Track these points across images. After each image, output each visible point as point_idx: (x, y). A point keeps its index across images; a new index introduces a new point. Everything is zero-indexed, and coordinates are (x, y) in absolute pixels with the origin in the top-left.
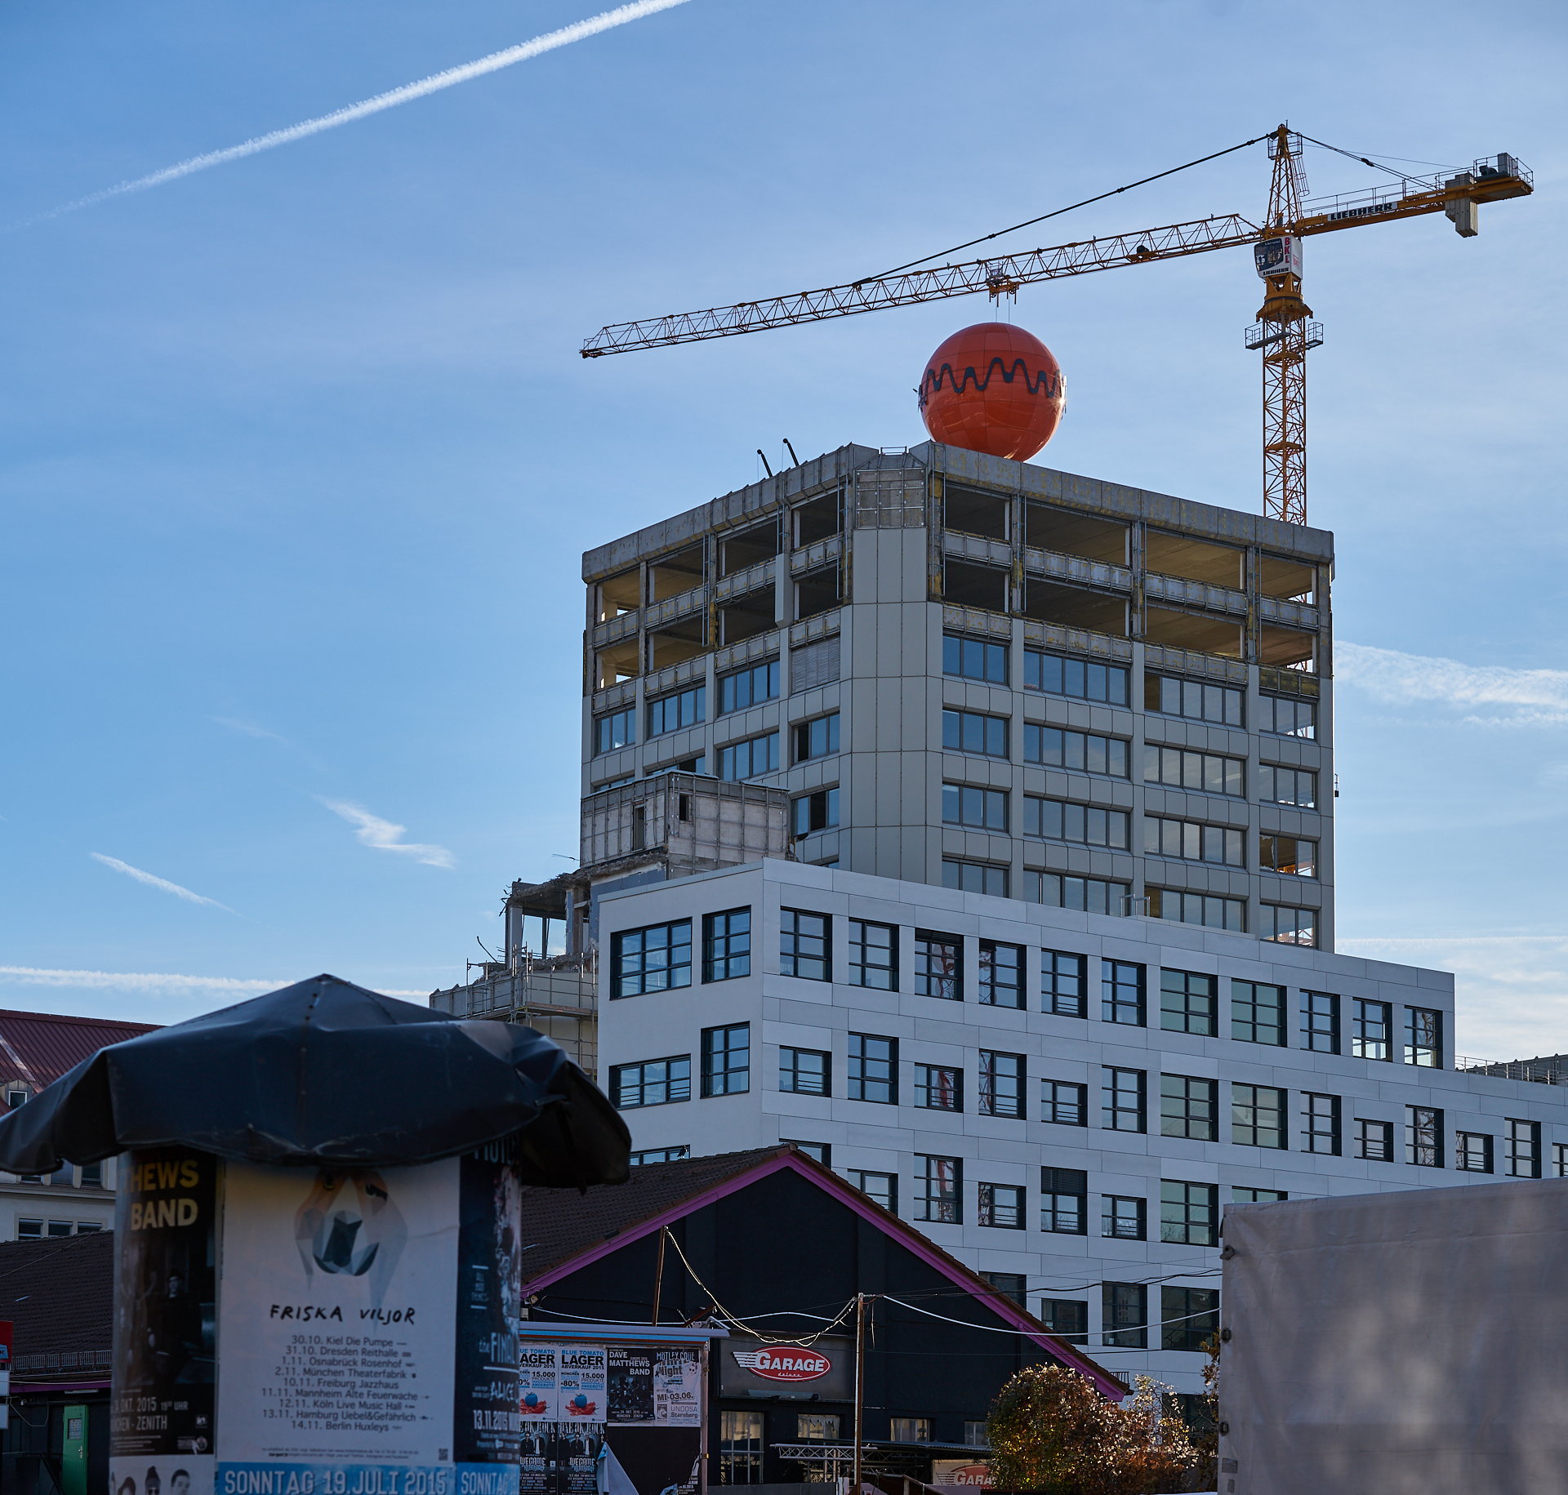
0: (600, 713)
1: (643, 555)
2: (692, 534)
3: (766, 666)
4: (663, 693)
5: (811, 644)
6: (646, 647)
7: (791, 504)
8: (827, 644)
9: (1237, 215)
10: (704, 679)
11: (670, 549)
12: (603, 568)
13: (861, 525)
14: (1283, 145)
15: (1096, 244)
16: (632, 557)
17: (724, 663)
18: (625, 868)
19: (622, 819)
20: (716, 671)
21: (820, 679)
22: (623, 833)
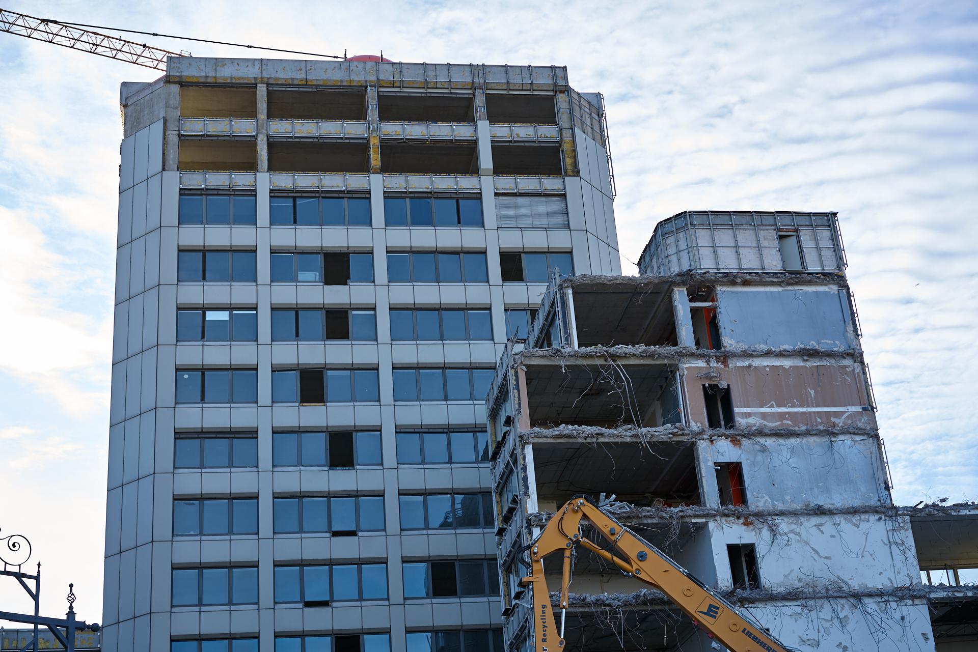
0: (190, 190)
1: (268, 78)
2: (347, 78)
3: (455, 200)
4: (297, 192)
5: (521, 195)
6: (268, 150)
7: (487, 89)
8: (543, 199)
10: (369, 193)
11: (308, 83)
12: (203, 74)
13: (576, 125)
16: (250, 75)
17: (397, 186)
18: (778, 282)
19: (762, 240)
20: (385, 189)
21: (537, 223)
22: (765, 252)
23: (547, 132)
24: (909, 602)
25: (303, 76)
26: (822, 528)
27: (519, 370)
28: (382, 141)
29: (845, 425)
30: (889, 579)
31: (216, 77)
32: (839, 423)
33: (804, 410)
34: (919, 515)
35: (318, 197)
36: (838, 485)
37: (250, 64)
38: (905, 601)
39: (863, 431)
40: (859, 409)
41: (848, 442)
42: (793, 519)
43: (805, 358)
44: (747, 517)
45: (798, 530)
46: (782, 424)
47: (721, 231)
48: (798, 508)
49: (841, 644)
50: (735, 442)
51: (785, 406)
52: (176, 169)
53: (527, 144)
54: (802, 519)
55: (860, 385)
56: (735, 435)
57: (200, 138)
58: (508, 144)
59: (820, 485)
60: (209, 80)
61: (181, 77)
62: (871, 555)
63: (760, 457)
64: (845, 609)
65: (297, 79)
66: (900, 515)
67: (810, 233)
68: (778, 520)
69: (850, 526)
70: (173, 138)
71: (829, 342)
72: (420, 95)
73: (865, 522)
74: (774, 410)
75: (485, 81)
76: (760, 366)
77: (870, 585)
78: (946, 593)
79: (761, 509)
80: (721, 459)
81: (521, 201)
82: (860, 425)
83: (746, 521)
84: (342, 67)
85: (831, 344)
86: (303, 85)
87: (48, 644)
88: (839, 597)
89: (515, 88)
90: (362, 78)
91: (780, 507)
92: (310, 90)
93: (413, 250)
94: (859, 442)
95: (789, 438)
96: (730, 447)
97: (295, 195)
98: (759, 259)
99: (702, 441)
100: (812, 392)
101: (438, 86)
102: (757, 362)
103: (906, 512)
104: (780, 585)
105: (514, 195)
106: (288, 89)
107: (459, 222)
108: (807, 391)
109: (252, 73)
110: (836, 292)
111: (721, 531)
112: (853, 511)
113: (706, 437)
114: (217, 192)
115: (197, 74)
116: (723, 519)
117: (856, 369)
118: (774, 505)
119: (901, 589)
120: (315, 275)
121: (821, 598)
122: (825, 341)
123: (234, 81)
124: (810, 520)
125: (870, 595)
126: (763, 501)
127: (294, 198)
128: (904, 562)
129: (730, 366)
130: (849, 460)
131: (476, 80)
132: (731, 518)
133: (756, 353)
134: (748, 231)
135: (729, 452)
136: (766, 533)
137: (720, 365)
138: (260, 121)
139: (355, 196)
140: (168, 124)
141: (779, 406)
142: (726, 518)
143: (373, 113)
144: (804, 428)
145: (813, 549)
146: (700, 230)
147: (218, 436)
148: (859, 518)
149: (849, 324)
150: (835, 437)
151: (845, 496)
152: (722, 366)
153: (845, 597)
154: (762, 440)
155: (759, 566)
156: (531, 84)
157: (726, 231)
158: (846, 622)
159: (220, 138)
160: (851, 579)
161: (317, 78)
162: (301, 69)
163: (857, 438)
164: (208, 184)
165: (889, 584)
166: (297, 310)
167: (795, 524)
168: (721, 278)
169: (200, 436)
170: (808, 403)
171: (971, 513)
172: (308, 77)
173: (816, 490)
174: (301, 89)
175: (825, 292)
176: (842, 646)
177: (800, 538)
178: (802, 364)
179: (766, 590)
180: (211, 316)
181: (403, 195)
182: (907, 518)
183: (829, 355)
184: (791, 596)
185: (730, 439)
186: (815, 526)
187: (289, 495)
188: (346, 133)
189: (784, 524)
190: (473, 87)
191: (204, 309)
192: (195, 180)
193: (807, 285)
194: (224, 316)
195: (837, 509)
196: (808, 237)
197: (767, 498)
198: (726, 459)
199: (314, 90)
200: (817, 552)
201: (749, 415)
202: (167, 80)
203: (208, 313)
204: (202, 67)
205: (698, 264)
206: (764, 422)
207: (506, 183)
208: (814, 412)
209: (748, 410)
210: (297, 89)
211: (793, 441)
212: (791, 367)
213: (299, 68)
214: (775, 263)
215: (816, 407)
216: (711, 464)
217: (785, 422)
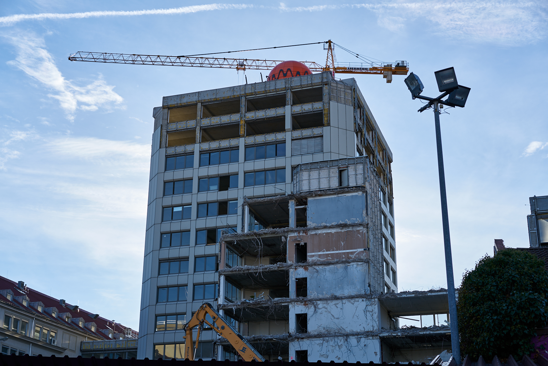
0: (170, 155)
1: (201, 100)
2: (233, 95)
3: (275, 145)
4: (210, 150)
5: (303, 139)
6: (200, 133)
7: (292, 89)
8: (313, 139)
9: (314, 62)
10: (238, 147)
11: (217, 99)
12: (176, 103)
13: (332, 100)
14: (330, 46)
15: (266, 61)
16: (194, 100)
17: (251, 142)
18: (333, 193)
19: (331, 173)
20: (246, 144)
21: (309, 151)
22: (332, 179)
23: (318, 106)
24: (371, 338)
25: (215, 97)
26: (337, 305)
27: (222, 243)
28: (246, 121)
29: (355, 258)
30: (364, 327)
31: (181, 103)
32: (353, 257)
33: (338, 252)
34: (382, 298)
35: (219, 151)
36: (348, 286)
37: (194, 95)
38: (369, 337)
39: (362, 260)
40: (362, 250)
41: (355, 266)
42: (325, 302)
43: (341, 228)
44: (305, 302)
45: (326, 307)
46: (327, 259)
47: (314, 171)
48: (328, 297)
49: (337, 356)
50: (306, 269)
51: (329, 251)
52: (165, 147)
53: (308, 113)
54: (329, 302)
55: (365, 238)
56: (306, 266)
57: (174, 132)
58: (300, 115)
59: (340, 286)
60: (179, 105)
61: (168, 105)
62: (357, 317)
63: (315, 275)
64: (341, 341)
65: (212, 98)
66: (373, 298)
67: (354, 167)
68: (319, 302)
69: (350, 304)
70: (164, 133)
71: (354, 219)
72: (263, 97)
73: (357, 302)
74: (324, 253)
75: (291, 86)
76: (322, 233)
77: (355, 330)
78: (388, 334)
79: (312, 298)
80: (298, 277)
81: (303, 141)
82: (362, 257)
83: (305, 303)
84: (231, 90)
85: (355, 220)
86: (215, 101)
87: (120, 346)
88: (339, 336)
89: (304, 86)
90: (238, 94)
91: (321, 296)
92: (218, 102)
93: (255, 171)
94: (360, 265)
95: (329, 265)
96: (303, 271)
97: (210, 152)
98: (328, 183)
99: (291, 269)
100: (343, 243)
101: (271, 92)
102: (319, 232)
103: (376, 297)
104: (315, 331)
105: (300, 139)
106: (210, 103)
107: (276, 155)
108: (340, 243)
109: (195, 99)
110: (361, 195)
111: (294, 308)
112: (351, 297)
113: (293, 267)
114: (180, 155)
115: (173, 103)
116: (296, 303)
117: (364, 231)
118: (318, 296)
119: (368, 332)
120: (216, 187)
121: (332, 336)
122: (352, 219)
123: (188, 104)
124: (332, 302)
125: (353, 335)
126: (314, 294)
127: (210, 153)
128: (372, 319)
129: (308, 234)
130: (354, 274)
131: (287, 86)
132: (299, 303)
133: (319, 228)
134: (325, 170)
135: (302, 273)
136: (312, 309)
137: (304, 234)
138: (198, 120)
139: (233, 149)
140: (163, 127)
141: (327, 251)
142: (297, 303)
143: (243, 109)
144: (336, 260)
145: (332, 315)
146: (304, 172)
147: (175, 260)
148: (354, 300)
149: (364, 210)
150: (349, 264)
151: (350, 290)
152: (305, 235)
153: (342, 336)
154: (317, 267)
155: (308, 323)
156: (311, 83)
157: (316, 171)
158: (341, 347)
159: (182, 131)
160: (346, 328)
161: (220, 97)
162: (214, 94)
163: (360, 263)
164: (176, 152)
165: (363, 330)
166: (207, 203)
167: (326, 304)
168: (308, 194)
169: (169, 261)
170: (340, 248)
171: (407, 296)
172: (217, 97)
173: (337, 288)
174: (215, 103)
175: (356, 196)
176: (338, 357)
177: (327, 310)
178: (340, 231)
179: (309, 333)
180: (176, 209)
181: (253, 146)
182: (376, 299)
183: (353, 225)
184: (319, 336)
185: (303, 267)
186: (334, 304)
187: (200, 284)
188: (232, 120)
189: (320, 304)
190: (286, 89)
191: (173, 207)
192: (171, 151)
193: (348, 193)
194: (180, 209)
195: (345, 297)
196: (352, 170)
197: (316, 293)
198: (300, 276)
199: (220, 102)
200: (333, 316)
201: (313, 256)
202: (164, 107)
203: (174, 208)
204: (176, 100)
205: (301, 188)
206: (319, 259)
207: (297, 134)
208: (342, 253)
209: (313, 254)
210: (213, 103)
211: (332, 266)
212: (335, 232)
213: (213, 93)
214: (335, 184)
215: (343, 250)
216: (294, 279)
217: (328, 258)
